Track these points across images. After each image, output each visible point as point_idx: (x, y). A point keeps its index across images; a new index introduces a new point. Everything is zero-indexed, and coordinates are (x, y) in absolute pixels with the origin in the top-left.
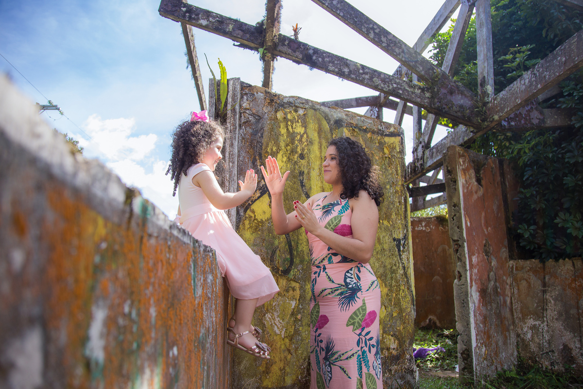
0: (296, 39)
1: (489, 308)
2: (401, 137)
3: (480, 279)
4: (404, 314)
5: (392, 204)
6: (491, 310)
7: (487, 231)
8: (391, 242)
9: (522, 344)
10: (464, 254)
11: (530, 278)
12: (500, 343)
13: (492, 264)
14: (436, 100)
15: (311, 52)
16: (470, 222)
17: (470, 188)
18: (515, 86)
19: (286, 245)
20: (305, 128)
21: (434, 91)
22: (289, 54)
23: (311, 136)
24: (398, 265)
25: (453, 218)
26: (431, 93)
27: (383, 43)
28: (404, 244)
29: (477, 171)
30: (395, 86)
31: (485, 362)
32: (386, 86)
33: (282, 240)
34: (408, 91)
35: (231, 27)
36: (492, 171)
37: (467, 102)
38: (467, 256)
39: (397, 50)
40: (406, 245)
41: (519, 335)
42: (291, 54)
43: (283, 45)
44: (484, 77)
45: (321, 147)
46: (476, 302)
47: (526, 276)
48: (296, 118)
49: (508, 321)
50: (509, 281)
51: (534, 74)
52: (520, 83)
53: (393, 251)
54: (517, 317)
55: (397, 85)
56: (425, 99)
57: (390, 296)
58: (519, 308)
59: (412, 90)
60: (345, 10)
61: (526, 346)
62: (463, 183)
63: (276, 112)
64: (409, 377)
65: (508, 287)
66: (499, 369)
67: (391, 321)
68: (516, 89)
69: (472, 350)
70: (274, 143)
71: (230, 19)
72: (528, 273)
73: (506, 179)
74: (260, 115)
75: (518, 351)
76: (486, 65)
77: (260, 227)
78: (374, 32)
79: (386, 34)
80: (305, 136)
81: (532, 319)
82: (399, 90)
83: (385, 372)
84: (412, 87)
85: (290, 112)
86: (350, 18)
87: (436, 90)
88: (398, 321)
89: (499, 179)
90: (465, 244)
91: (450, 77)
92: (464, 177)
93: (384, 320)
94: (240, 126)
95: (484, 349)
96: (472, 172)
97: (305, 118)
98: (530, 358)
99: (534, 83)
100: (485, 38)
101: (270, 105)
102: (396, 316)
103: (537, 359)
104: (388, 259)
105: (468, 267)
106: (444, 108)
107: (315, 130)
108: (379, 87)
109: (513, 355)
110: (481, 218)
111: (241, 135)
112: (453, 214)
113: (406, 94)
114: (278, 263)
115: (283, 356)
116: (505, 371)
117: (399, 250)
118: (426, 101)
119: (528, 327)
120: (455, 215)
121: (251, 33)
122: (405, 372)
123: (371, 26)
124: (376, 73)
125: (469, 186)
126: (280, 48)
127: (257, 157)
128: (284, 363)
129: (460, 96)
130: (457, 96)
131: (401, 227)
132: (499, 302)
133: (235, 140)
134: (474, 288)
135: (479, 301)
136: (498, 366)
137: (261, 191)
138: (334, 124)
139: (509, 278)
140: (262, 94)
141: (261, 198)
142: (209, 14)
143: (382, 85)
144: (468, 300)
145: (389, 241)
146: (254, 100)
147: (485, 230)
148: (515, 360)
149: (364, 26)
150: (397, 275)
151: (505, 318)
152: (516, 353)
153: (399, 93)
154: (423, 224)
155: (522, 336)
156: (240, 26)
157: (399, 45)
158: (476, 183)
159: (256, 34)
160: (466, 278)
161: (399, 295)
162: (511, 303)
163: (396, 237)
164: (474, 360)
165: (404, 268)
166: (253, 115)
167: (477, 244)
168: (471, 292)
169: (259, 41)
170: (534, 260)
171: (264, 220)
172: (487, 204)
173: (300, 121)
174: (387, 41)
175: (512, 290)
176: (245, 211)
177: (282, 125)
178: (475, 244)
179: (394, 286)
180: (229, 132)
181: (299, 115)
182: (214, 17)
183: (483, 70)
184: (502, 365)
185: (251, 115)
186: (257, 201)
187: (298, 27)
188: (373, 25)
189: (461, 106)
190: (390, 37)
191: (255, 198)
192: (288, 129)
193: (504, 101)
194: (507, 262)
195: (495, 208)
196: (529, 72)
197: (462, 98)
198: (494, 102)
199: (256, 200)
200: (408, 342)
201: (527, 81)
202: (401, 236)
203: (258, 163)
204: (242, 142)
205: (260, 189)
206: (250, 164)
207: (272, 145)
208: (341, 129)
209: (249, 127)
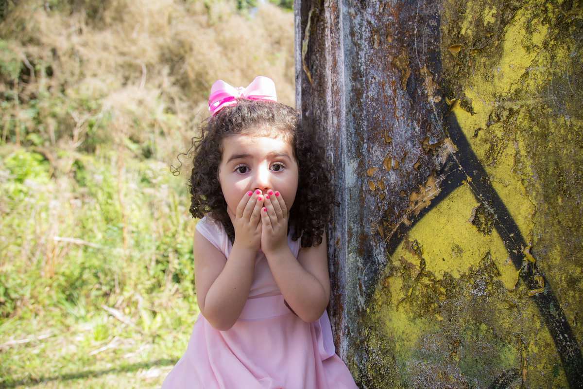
19: (555, 372)
33: (533, 349)
77: (443, 298)
111: (369, 23)
127: (424, 70)
137: (443, 177)
141: (444, 204)
171: (456, 276)
176: (391, 249)
186: (431, 216)
191: (421, 205)
199: (425, 211)
203: (429, 88)
204: (371, 42)
205: (438, 174)
206: (401, 101)
207: (477, 8)
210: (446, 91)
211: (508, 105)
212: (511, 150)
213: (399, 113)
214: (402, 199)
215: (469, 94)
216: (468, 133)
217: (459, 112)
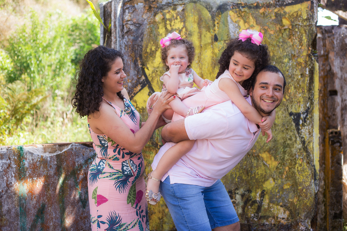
4: (300, 188)
5: (291, 77)
8: (285, 117)
20: (184, 22)
23: (189, 28)
24: (294, 139)
28: (305, 118)
40: (308, 119)
45: (201, 36)
48: (175, 15)
53: (288, 126)
57: (281, 169)
63: (155, 16)
67: (281, 193)
70: (153, 43)
74: (140, 22)
80: (184, 30)
85: (169, 12)
88: (291, 194)
93: (271, 191)
97: (184, 14)
101: (149, 11)
102: (288, 189)
104: (281, 133)
107: (195, 22)
111: (124, 43)
114: (157, 139)
115: (161, 209)
117: (297, 124)
127: (138, 58)
128: (163, 215)
131: (302, 100)
137: (142, 85)
138: (217, 10)
140: (141, 4)
141: (142, 91)
145: (283, 115)
146: (135, 10)
150: (293, 149)
161: (294, 168)
163: (294, 111)
165: (304, 142)
173: (178, 17)
177: (161, 26)
179: (287, 160)
180: (113, 43)
181: (178, 12)
185: (132, 25)
186: (139, 94)
191: (136, 91)
192: (166, 28)
199: (137, 93)
200: (303, 214)
202: (301, 110)
203: (139, 63)
204: (125, 49)
205: (140, 84)
206: (132, 65)
207: (151, 46)
208: (225, 13)
209: (130, 36)
210: (143, 64)
211: (156, 69)
212: (156, 79)
213: (132, 68)
214: (132, 90)
215: (148, 66)
216: (148, 75)
217: (146, 70)
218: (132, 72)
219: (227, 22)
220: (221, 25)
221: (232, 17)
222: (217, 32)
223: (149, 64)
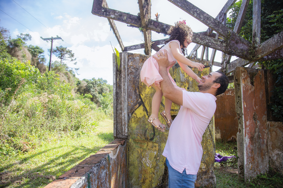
0: (157, 21)
1: (254, 146)
2: (210, 67)
3: (250, 132)
4: (209, 153)
6: (256, 146)
7: (256, 108)
9: (271, 162)
10: (242, 121)
11: (277, 131)
12: (260, 162)
13: (258, 124)
14: (228, 47)
15: (165, 27)
16: (246, 105)
17: (247, 88)
18: (270, 41)
19: (151, 127)
21: (227, 43)
22: (154, 29)
25: (237, 103)
26: (226, 43)
27: (201, 18)
29: (251, 78)
30: (207, 41)
31: (251, 171)
32: (203, 42)
33: (149, 125)
34: (214, 43)
35: (125, 17)
36: (260, 77)
37: (245, 47)
38: (244, 122)
39: (209, 22)
41: (270, 157)
42: (155, 29)
43: (151, 24)
44: (255, 32)
46: (248, 143)
47: (275, 129)
49: (264, 151)
50: (266, 132)
51: (280, 37)
52: (273, 40)
54: (270, 149)
55: (208, 41)
56: (223, 47)
58: (271, 145)
59: (216, 43)
60: (182, 3)
61: (274, 162)
62: (243, 86)
64: (211, 180)
65: (266, 134)
66: (258, 174)
68: (270, 43)
69: (244, 166)
71: (125, 13)
72: (276, 128)
73: (268, 80)
74: (138, 68)
75: (269, 165)
76: (256, 26)
77: (139, 120)
78: (197, 13)
79: (203, 14)
81: (277, 150)
82: (209, 43)
83: (199, 179)
84: (216, 41)
86: (184, 7)
87: (228, 42)
88: (206, 156)
89: (264, 80)
90: (243, 116)
91: (237, 34)
92: (244, 82)
94: (128, 75)
95: (251, 165)
96: (249, 79)
98: (275, 168)
99: (279, 42)
100: (257, 11)
102: (205, 154)
103: (279, 169)
105: (244, 127)
106: (233, 51)
108: (199, 43)
109: (266, 166)
110: (252, 102)
111: (129, 79)
112: (238, 101)
113: (213, 45)
114: (148, 136)
115: (151, 176)
116: (261, 175)
118: (223, 48)
119: (275, 154)
120: (239, 102)
121: (135, 20)
122: (209, 178)
123: (195, 10)
124: (197, 35)
125: (246, 87)
126: (149, 26)
127: (137, 89)
128: (152, 179)
129: (242, 44)
130: (240, 44)
132: (260, 142)
133: (126, 82)
134: (247, 136)
135: (249, 143)
136: (258, 172)
137: (139, 104)
138: (175, 66)
139: (266, 130)
140: (138, 57)
141: (139, 108)
142: (115, 11)
143: (201, 41)
144: (243, 143)
146: (134, 60)
147: (254, 108)
148: (267, 169)
149: (192, 10)
150: (206, 135)
151: (263, 149)
152: (268, 166)
153: (209, 45)
154: (230, 92)
155: (272, 158)
156: (130, 16)
157: (210, 19)
158: (250, 85)
159: (138, 20)
160: (243, 132)
161: (207, 144)
162: (267, 142)
164: (245, 170)
165: (210, 131)
166: (134, 68)
167: (250, 115)
168: (245, 139)
169: (139, 24)
170: (280, 122)
171: (141, 117)
172: (256, 94)
174: (203, 17)
175: (268, 136)
176: (132, 114)
178: (248, 115)
179: (205, 140)
180: (123, 79)
182: (117, 13)
183: (255, 29)
184: (260, 172)
185: (133, 69)
187: (158, 14)
188: (196, 9)
189: (242, 50)
190: (205, 15)
191: (136, 108)
193: (264, 48)
194: (266, 122)
195: (261, 96)
196: (277, 35)
197: (242, 45)
198: (259, 47)
199: (137, 109)
200: (211, 165)
201: (276, 40)
203: (137, 91)
204: (129, 82)
205: (138, 103)
206: (134, 92)
208: (178, 68)
209: (132, 75)
210: (140, 92)
211: (147, 95)
212: (147, 101)
213: (133, 94)
214: (133, 107)
215: (142, 93)
216: (142, 98)
217: (141, 95)
218: (134, 96)
219: (179, 73)
220: (177, 74)
221: (181, 70)
222: (175, 77)
223: (143, 92)
